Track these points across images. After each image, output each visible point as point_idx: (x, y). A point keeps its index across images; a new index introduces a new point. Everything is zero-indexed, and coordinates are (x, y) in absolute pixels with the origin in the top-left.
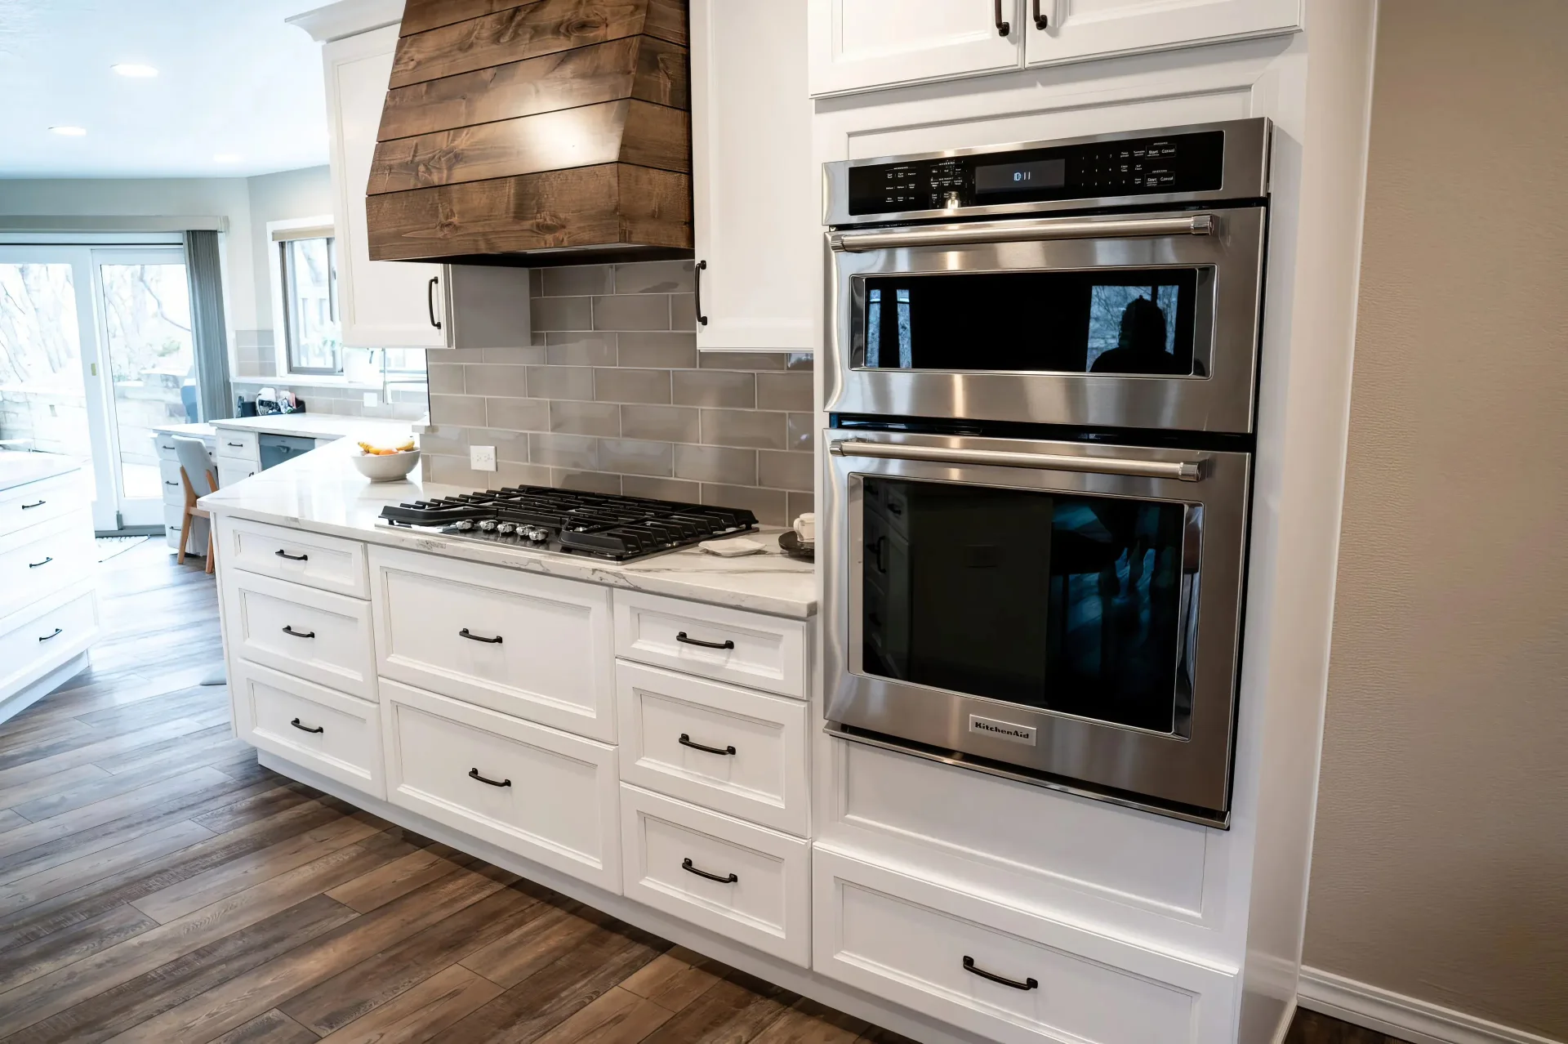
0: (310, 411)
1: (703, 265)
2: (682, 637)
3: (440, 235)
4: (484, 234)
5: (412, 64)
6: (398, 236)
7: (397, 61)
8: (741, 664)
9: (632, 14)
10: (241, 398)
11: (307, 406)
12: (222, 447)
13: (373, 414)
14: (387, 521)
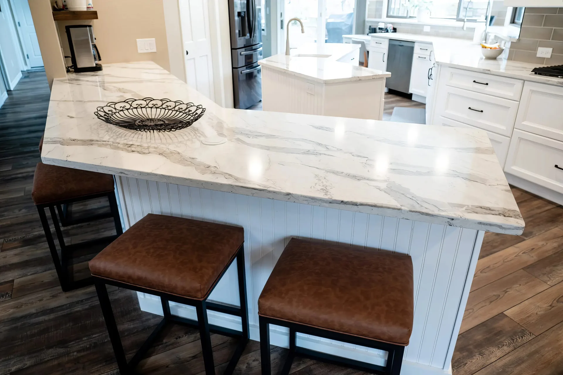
10: (370, 26)
11: (397, 30)
12: (373, 44)
13: (427, 34)
14: (534, 73)
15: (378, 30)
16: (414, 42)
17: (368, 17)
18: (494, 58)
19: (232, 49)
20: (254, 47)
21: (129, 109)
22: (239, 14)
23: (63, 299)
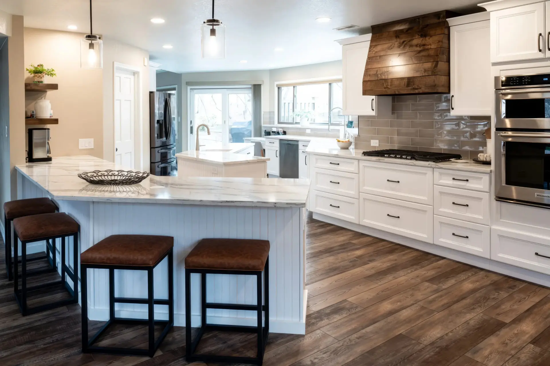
0: (288, 134)
1: (453, 96)
2: (454, 179)
3: (384, 90)
4: (397, 90)
5: (374, 52)
6: (371, 90)
7: (369, 51)
8: (471, 185)
9: (438, 43)
10: (265, 130)
11: (287, 133)
12: (267, 143)
13: (309, 135)
14: (364, 155)
15: (272, 133)
16: (298, 141)
17: (263, 124)
18: (347, 148)
19: (151, 148)
20: (168, 147)
21: (96, 176)
22: (158, 121)
23: (24, 320)
